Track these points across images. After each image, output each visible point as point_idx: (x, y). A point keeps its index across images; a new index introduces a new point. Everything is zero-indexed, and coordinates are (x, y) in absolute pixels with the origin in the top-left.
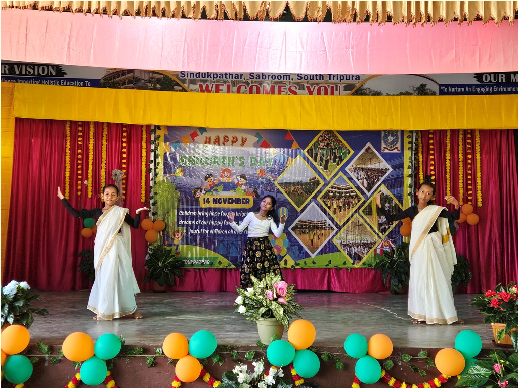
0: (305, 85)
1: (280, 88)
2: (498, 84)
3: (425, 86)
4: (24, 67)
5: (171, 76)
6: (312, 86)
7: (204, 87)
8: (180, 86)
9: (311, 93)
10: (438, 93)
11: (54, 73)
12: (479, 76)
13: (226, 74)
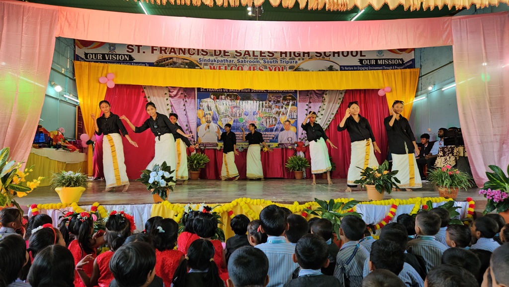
0: (268, 66)
1: (254, 67)
2: (372, 65)
3: (332, 66)
4: (111, 55)
5: (194, 61)
7: (212, 67)
8: (199, 66)
9: (271, 70)
10: (339, 69)
11: (128, 59)
12: (361, 61)
13: (224, 60)
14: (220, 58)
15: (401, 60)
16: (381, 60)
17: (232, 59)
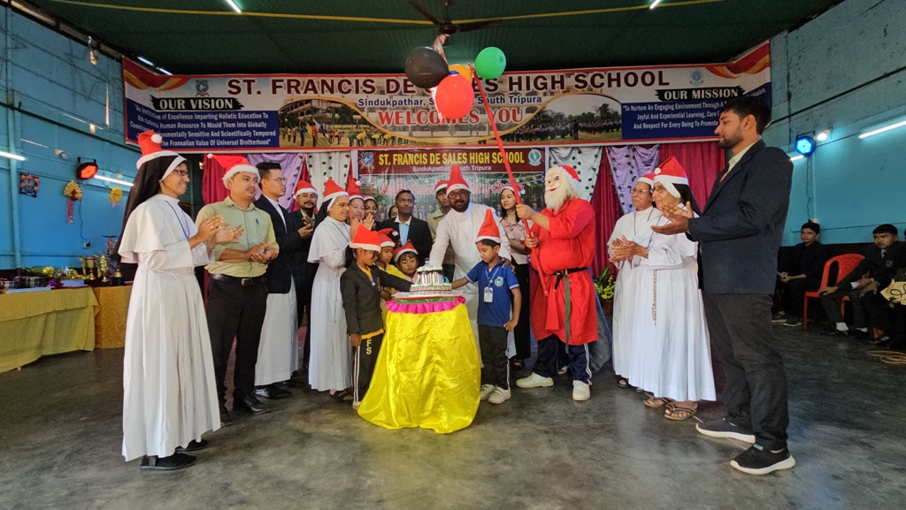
2: (680, 101)
3: (607, 105)
4: (200, 101)
5: (349, 105)
6: (493, 109)
7: (384, 114)
8: (359, 114)
10: (620, 110)
11: (231, 106)
12: (661, 93)
13: (405, 101)
14: (397, 98)
15: (738, 89)
16: (699, 92)
17: (419, 98)
